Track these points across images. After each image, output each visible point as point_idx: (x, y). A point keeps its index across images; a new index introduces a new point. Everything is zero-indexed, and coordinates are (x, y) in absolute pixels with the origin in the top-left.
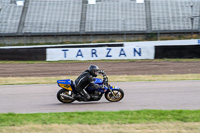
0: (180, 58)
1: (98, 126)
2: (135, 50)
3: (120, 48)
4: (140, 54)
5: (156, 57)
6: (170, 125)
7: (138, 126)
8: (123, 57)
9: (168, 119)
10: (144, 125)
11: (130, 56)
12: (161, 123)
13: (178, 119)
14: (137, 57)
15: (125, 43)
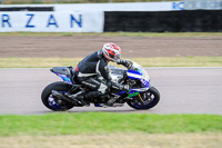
0: (143, 31)
1: (11, 140)
2: (73, 18)
3: (48, 13)
4: (80, 24)
5: (106, 29)
6: (127, 137)
7: (76, 138)
8: (52, 29)
9: (123, 129)
10: (85, 138)
11: (64, 26)
12: (112, 135)
13: (139, 129)
14: (76, 29)
15: (56, 6)
